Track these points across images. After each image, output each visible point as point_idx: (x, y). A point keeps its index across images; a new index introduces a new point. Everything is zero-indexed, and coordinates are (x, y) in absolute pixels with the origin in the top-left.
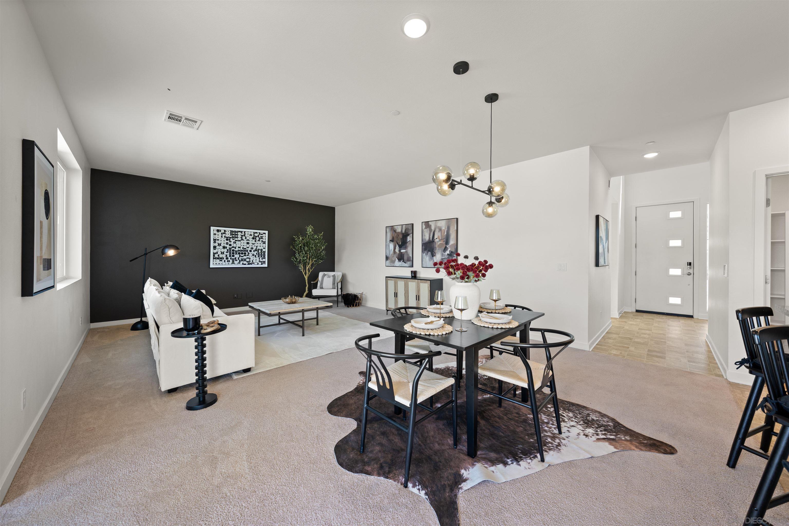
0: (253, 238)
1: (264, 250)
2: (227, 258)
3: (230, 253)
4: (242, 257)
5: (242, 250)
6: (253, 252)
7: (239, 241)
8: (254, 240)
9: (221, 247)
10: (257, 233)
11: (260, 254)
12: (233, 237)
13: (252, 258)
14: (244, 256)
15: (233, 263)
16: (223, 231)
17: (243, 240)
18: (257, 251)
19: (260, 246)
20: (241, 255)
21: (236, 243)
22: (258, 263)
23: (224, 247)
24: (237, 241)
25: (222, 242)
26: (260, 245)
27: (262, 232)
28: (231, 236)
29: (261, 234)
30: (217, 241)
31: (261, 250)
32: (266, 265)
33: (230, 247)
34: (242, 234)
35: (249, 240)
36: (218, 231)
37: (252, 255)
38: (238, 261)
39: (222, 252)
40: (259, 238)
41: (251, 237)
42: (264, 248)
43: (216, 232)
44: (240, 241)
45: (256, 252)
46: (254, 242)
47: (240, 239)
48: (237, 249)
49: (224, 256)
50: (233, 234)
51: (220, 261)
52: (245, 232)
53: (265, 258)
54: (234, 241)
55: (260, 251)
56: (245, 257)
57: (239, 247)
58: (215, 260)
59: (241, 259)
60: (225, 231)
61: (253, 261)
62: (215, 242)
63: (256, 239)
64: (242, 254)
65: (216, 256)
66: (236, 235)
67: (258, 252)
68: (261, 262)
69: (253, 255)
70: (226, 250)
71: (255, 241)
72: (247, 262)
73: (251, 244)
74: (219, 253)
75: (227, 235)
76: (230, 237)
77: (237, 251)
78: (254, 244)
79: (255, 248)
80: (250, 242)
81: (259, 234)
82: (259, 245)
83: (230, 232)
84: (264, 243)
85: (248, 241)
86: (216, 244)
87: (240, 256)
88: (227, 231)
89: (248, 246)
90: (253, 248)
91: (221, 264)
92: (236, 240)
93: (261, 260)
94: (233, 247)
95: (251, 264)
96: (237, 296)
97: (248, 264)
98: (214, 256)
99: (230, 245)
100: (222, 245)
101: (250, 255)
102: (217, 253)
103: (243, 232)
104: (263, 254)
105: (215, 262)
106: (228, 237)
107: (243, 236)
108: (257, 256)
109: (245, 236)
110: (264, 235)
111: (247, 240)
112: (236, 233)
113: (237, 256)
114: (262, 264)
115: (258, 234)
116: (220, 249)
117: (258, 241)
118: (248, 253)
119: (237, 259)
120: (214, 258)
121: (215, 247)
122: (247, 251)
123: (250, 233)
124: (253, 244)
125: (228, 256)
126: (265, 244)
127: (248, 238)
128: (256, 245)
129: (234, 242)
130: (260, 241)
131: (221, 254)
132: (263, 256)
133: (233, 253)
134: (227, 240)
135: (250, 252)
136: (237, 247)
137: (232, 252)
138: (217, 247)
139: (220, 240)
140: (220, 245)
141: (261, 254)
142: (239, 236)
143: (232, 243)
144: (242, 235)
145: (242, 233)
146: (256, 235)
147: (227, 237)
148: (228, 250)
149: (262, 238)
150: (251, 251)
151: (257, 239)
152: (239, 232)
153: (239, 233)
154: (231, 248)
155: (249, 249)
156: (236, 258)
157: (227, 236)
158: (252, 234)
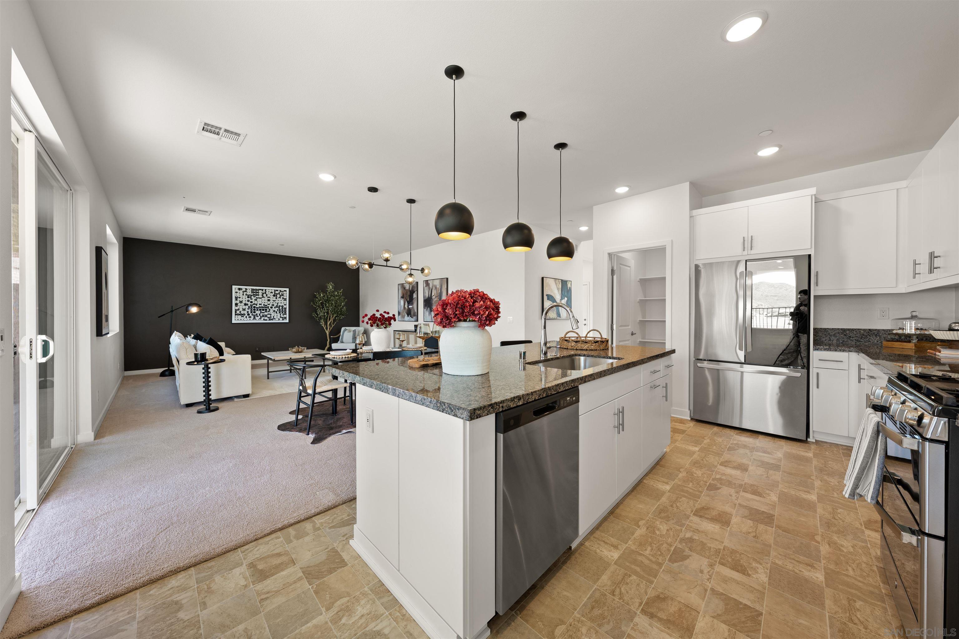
0: (274, 296)
1: (285, 307)
2: (248, 315)
3: (251, 310)
4: (263, 313)
5: (263, 306)
6: (273, 309)
7: (260, 298)
8: (275, 297)
9: (243, 304)
10: (277, 290)
11: (281, 310)
12: (254, 295)
13: (273, 314)
14: (265, 312)
15: (254, 318)
16: (244, 290)
17: (264, 297)
18: (278, 307)
19: (281, 303)
20: (262, 311)
21: (257, 300)
22: (279, 319)
23: (245, 304)
24: (258, 298)
25: (244, 300)
26: (281, 302)
27: (283, 289)
28: (252, 294)
29: (282, 292)
30: (238, 299)
31: (282, 306)
32: (287, 321)
33: (252, 304)
34: (263, 292)
35: (269, 297)
36: (239, 289)
37: (273, 311)
38: (259, 317)
39: (243, 309)
40: (280, 295)
41: (272, 294)
42: (285, 305)
43: (238, 291)
44: (261, 298)
45: (277, 308)
46: (275, 299)
47: (261, 296)
48: (258, 306)
49: (245, 312)
50: (254, 292)
51: (242, 317)
52: (265, 290)
53: (286, 314)
54: (255, 298)
55: (281, 308)
56: (266, 313)
57: (260, 304)
58: (236, 316)
59: (262, 315)
60: (246, 289)
61: (274, 317)
62: (236, 300)
63: (276, 296)
64: (263, 310)
65: (238, 312)
66: (257, 292)
67: (279, 308)
68: (282, 317)
69: (274, 311)
70: (247, 307)
71: (276, 298)
72: (268, 317)
73: (271, 301)
74: (241, 310)
75: (248, 292)
76: (251, 295)
77: (258, 308)
78: (275, 301)
79: (275, 305)
80: (271, 299)
81: (280, 292)
82: (280, 302)
83: (251, 290)
84: (285, 300)
85: (269, 298)
86: (238, 302)
87: (261, 313)
88: (248, 289)
89: (269, 303)
90: (274, 305)
91: (242, 320)
92: (257, 298)
93: (282, 316)
94: (254, 304)
95: (272, 319)
96: (259, 349)
97: (269, 320)
98: (236, 312)
99: (251, 302)
100: (244, 302)
101: (271, 311)
102: (239, 310)
103: (264, 290)
104: (284, 310)
105: (237, 318)
106: (249, 295)
107: (264, 293)
108: (278, 312)
109: (265, 293)
110: (285, 292)
111: (268, 297)
112: (257, 291)
113: (258, 312)
114: (283, 320)
115: (279, 291)
116: (241, 306)
117: (279, 298)
118: (269, 310)
119: (258, 315)
120: (236, 315)
121: (236, 305)
122: (268, 308)
123: (270, 291)
124: (274, 301)
125: (249, 312)
126: (286, 300)
127: (268, 296)
128: (277, 302)
129: (255, 300)
130: (280, 298)
131: (243, 310)
132: (284, 312)
133: (254, 310)
134: (248, 297)
135: (270, 309)
136: (258, 304)
137: (253, 308)
138: (238, 304)
139: (241, 298)
140: (242, 303)
141: (282, 310)
142: (260, 294)
143: (253, 300)
144: (262, 293)
145: (263, 291)
146: (277, 292)
147: (248, 295)
148: (249, 307)
149: (283, 296)
150: (271, 308)
151: (278, 296)
152: (260, 289)
153: (260, 291)
154: (252, 305)
155: (270, 306)
156: (257, 314)
157: (248, 294)
158: (273, 291)
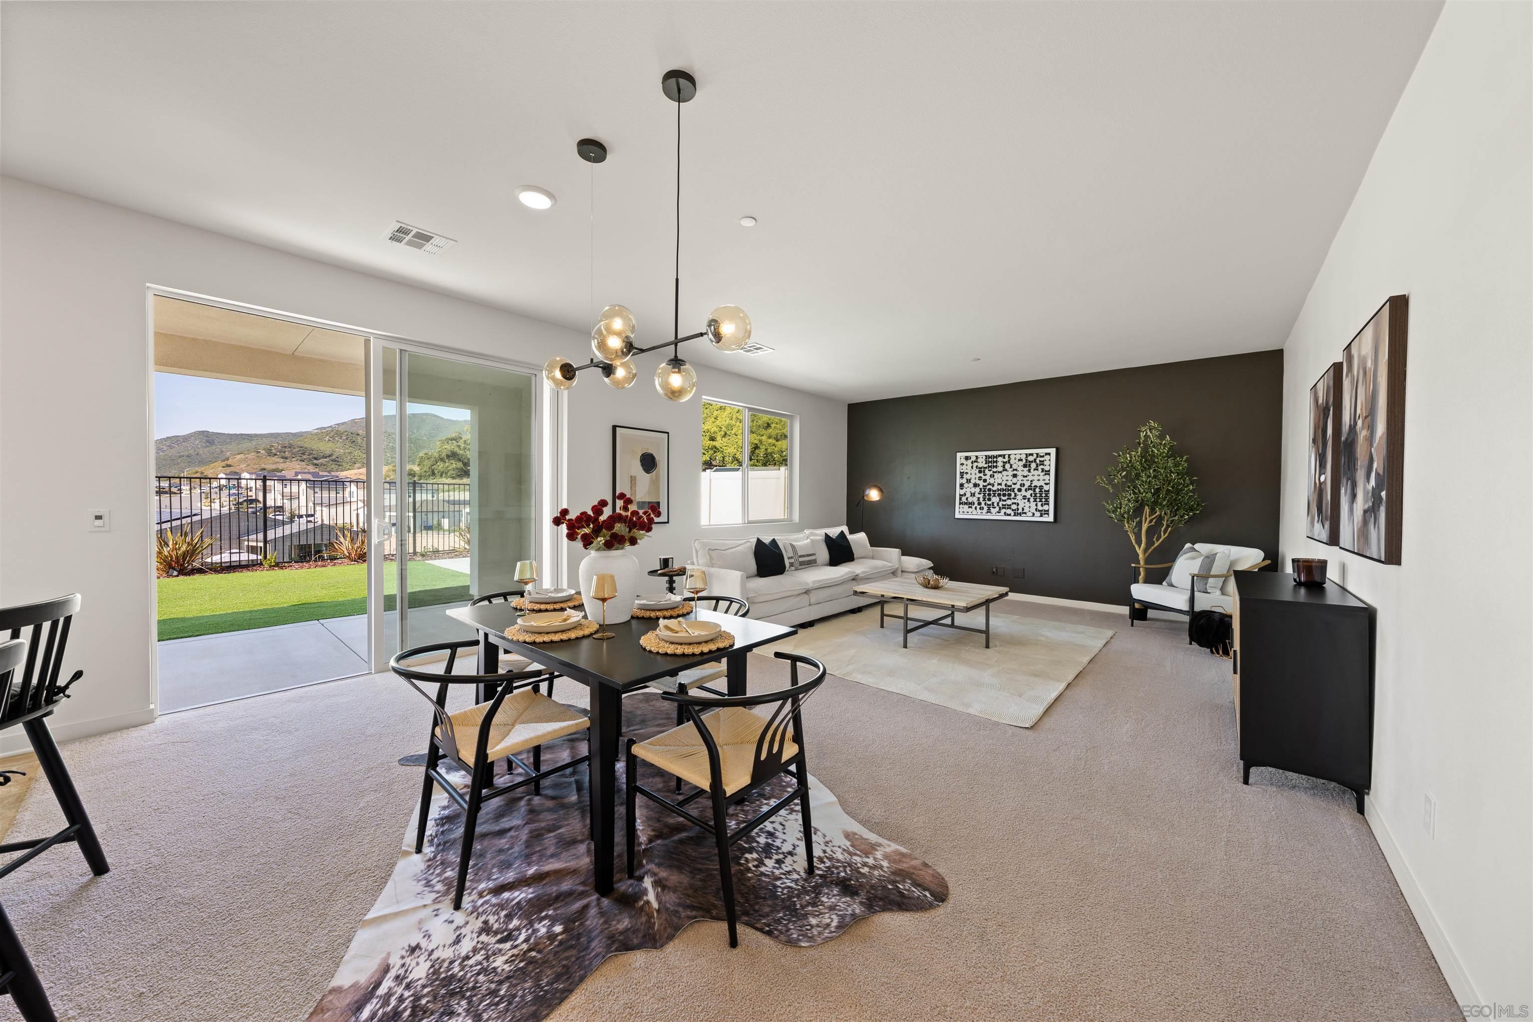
0: (1025, 466)
1: (1046, 488)
2: (979, 504)
3: (984, 495)
4: (1003, 501)
5: (1005, 488)
6: (1023, 493)
7: (999, 472)
8: (1027, 469)
9: (971, 485)
10: (1032, 455)
11: (1038, 495)
12: (989, 467)
13: (1022, 503)
14: (1008, 499)
15: (989, 511)
16: (974, 459)
17: (1006, 470)
18: (1031, 489)
19: (1039, 480)
20: (1002, 497)
21: (994, 476)
22: (1034, 514)
23: (975, 485)
24: (996, 472)
25: (973, 477)
26: (1038, 478)
27: (1042, 451)
28: (986, 465)
29: (1041, 457)
30: (965, 476)
31: (1041, 487)
32: (1050, 518)
33: (985, 484)
34: (1005, 460)
35: (1016, 470)
36: (967, 458)
37: (1021, 497)
38: (997, 509)
39: (971, 493)
40: (1037, 465)
41: (1021, 463)
42: (1046, 484)
43: (963, 461)
44: (1001, 472)
45: (1031, 492)
46: (1026, 473)
47: (1000, 469)
48: (995, 488)
49: (975, 499)
50: (989, 462)
51: (969, 507)
52: (1009, 455)
53: (1048, 504)
54: (991, 472)
55: (1037, 490)
56: (1009, 502)
57: (999, 484)
58: (961, 506)
59: (1003, 505)
60: (977, 457)
61: (1023, 509)
62: (962, 477)
63: (1030, 466)
64: (1004, 495)
65: (964, 499)
66: (994, 462)
67: (1034, 491)
68: (1039, 511)
69: (1024, 497)
70: (978, 490)
71: (1029, 471)
72: (1013, 510)
73: (1020, 478)
74: (968, 495)
75: (981, 463)
76: (984, 468)
77: (995, 491)
78: (1026, 476)
79: (1027, 484)
80: (1019, 473)
81: (1037, 457)
82: (1036, 478)
83: (984, 457)
84: (1047, 473)
85: (1015, 472)
86: (964, 481)
87: (1000, 501)
88: (981, 457)
89: (1015, 480)
90: (1024, 485)
91: (970, 513)
92: (994, 472)
93: (1040, 508)
94: (989, 484)
95: (1020, 514)
96: (997, 570)
97: (1015, 515)
98: (960, 499)
99: (985, 481)
100: (973, 481)
101: (1019, 497)
102: (965, 494)
103: (1007, 457)
104: (1044, 495)
105: (961, 510)
106: (981, 468)
107: (1006, 462)
108: (1032, 500)
109: (1009, 462)
110: (1047, 457)
111: (1014, 470)
112: (995, 459)
113: (995, 500)
114: (1041, 516)
115: (1035, 456)
116: (969, 489)
117: (1035, 470)
118: (1016, 495)
119: (995, 504)
120: (960, 503)
121: (962, 485)
122: (1014, 491)
123: (1018, 457)
124: (1024, 477)
125: (981, 499)
126: (1049, 474)
127: (1014, 467)
128: (1030, 478)
129: (991, 476)
130: (1037, 470)
131: (971, 496)
132: (1043, 500)
133: (989, 495)
134: (980, 472)
135: (1018, 493)
136: (996, 484)
137: (987, 492)
138: (965, 485)
139: (969, 473)
140: (970, 482)
141: (1040, 495)
142: (1000, 464)
143: (987, 477)
144: (1004, 462)
145: (1004, 458)
146: (1031, 458)
147: (979, 468)
148: (981, 489)
149: (1043, 465)
150: (1020, 490)
151: (1033, 465)
152: (1000, 456)
153: (1000, 459)
154: (986, 486)
155: (1018, 486)
156: (993, 503)
157: (980, 465)
158: (1023, 457)
